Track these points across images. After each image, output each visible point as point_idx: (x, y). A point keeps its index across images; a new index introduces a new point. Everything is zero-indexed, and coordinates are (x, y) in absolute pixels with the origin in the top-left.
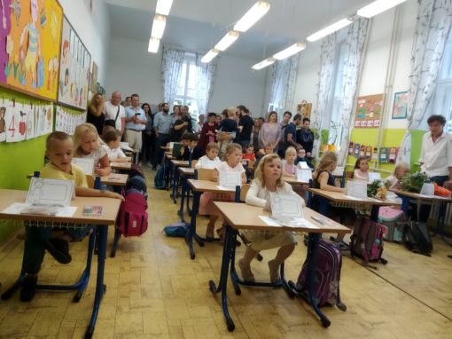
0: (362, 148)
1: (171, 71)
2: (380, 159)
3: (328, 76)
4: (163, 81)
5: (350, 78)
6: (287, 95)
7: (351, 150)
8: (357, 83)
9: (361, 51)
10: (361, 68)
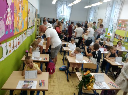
0: (119, 36)
1: (59, 8)
2: (125, 41)
3: (109, 11)
4: (56, 11)
5: (117, 13)
6: (95, 16)
7: (115, 36)
8: (119, 15)
9: (121, 4)
10: (121, 10)
